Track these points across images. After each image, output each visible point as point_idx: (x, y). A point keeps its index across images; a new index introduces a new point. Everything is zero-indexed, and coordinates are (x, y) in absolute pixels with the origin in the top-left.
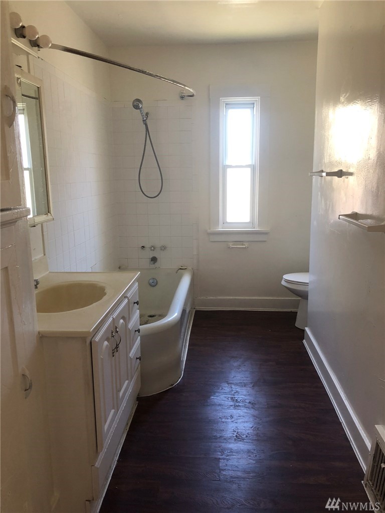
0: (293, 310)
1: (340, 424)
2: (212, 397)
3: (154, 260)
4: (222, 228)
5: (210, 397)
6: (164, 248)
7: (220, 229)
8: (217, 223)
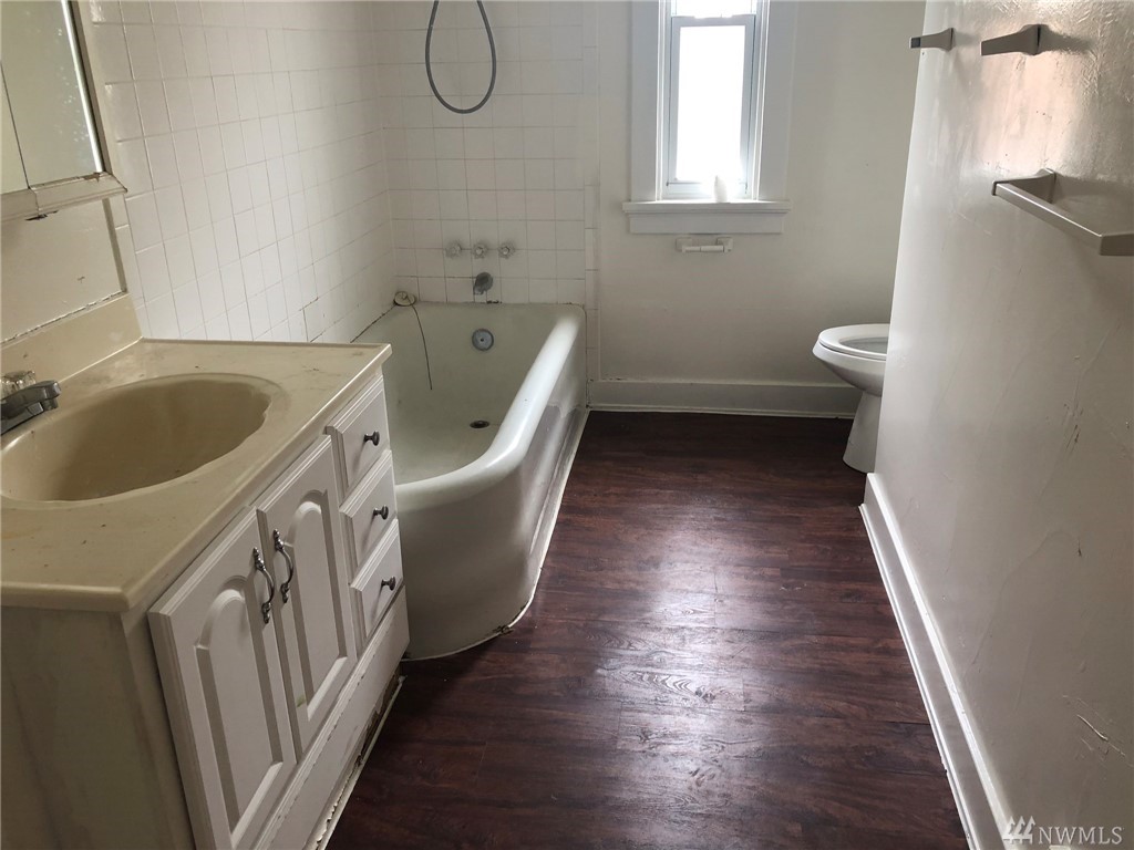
0: (842, 415)
1: (942, 774)
2: (599, 671)
3: (483, 282)
4: (664, 199)
5: (593, 671)
6: (508, 249)
7: (659, 199)
8: (650, 183)
